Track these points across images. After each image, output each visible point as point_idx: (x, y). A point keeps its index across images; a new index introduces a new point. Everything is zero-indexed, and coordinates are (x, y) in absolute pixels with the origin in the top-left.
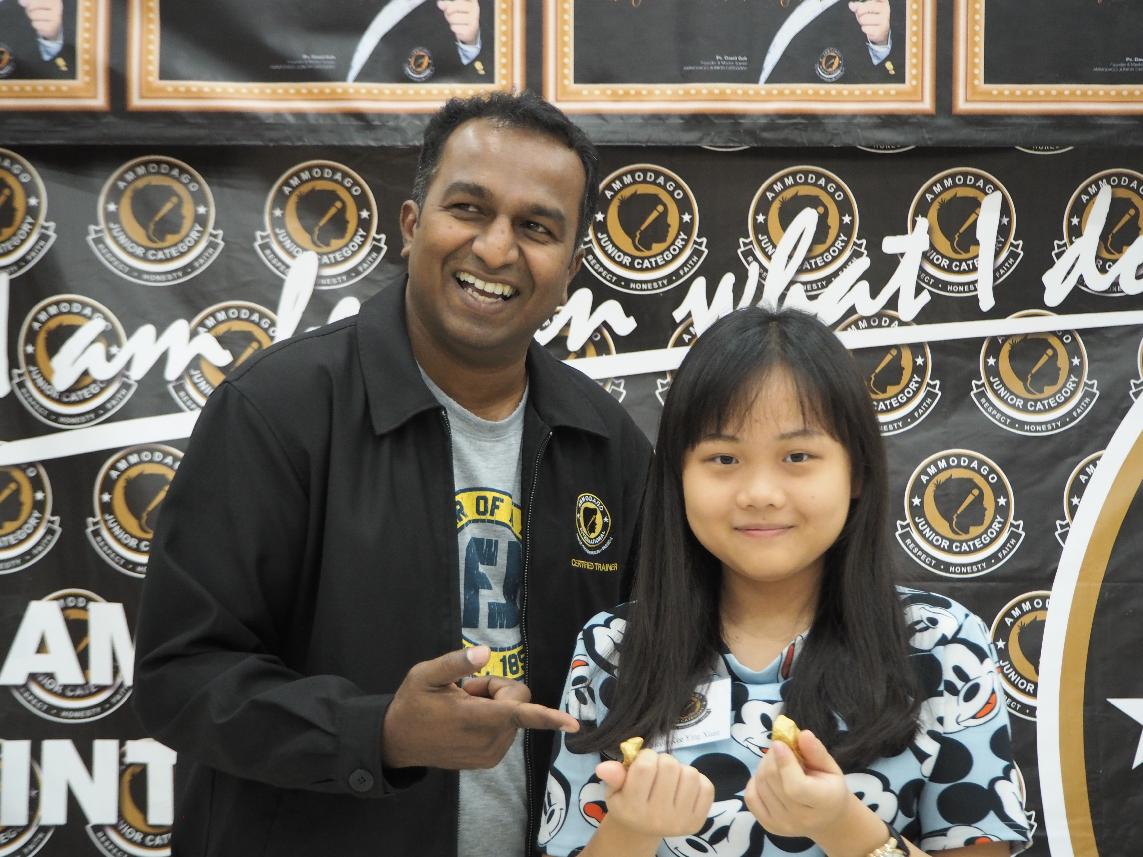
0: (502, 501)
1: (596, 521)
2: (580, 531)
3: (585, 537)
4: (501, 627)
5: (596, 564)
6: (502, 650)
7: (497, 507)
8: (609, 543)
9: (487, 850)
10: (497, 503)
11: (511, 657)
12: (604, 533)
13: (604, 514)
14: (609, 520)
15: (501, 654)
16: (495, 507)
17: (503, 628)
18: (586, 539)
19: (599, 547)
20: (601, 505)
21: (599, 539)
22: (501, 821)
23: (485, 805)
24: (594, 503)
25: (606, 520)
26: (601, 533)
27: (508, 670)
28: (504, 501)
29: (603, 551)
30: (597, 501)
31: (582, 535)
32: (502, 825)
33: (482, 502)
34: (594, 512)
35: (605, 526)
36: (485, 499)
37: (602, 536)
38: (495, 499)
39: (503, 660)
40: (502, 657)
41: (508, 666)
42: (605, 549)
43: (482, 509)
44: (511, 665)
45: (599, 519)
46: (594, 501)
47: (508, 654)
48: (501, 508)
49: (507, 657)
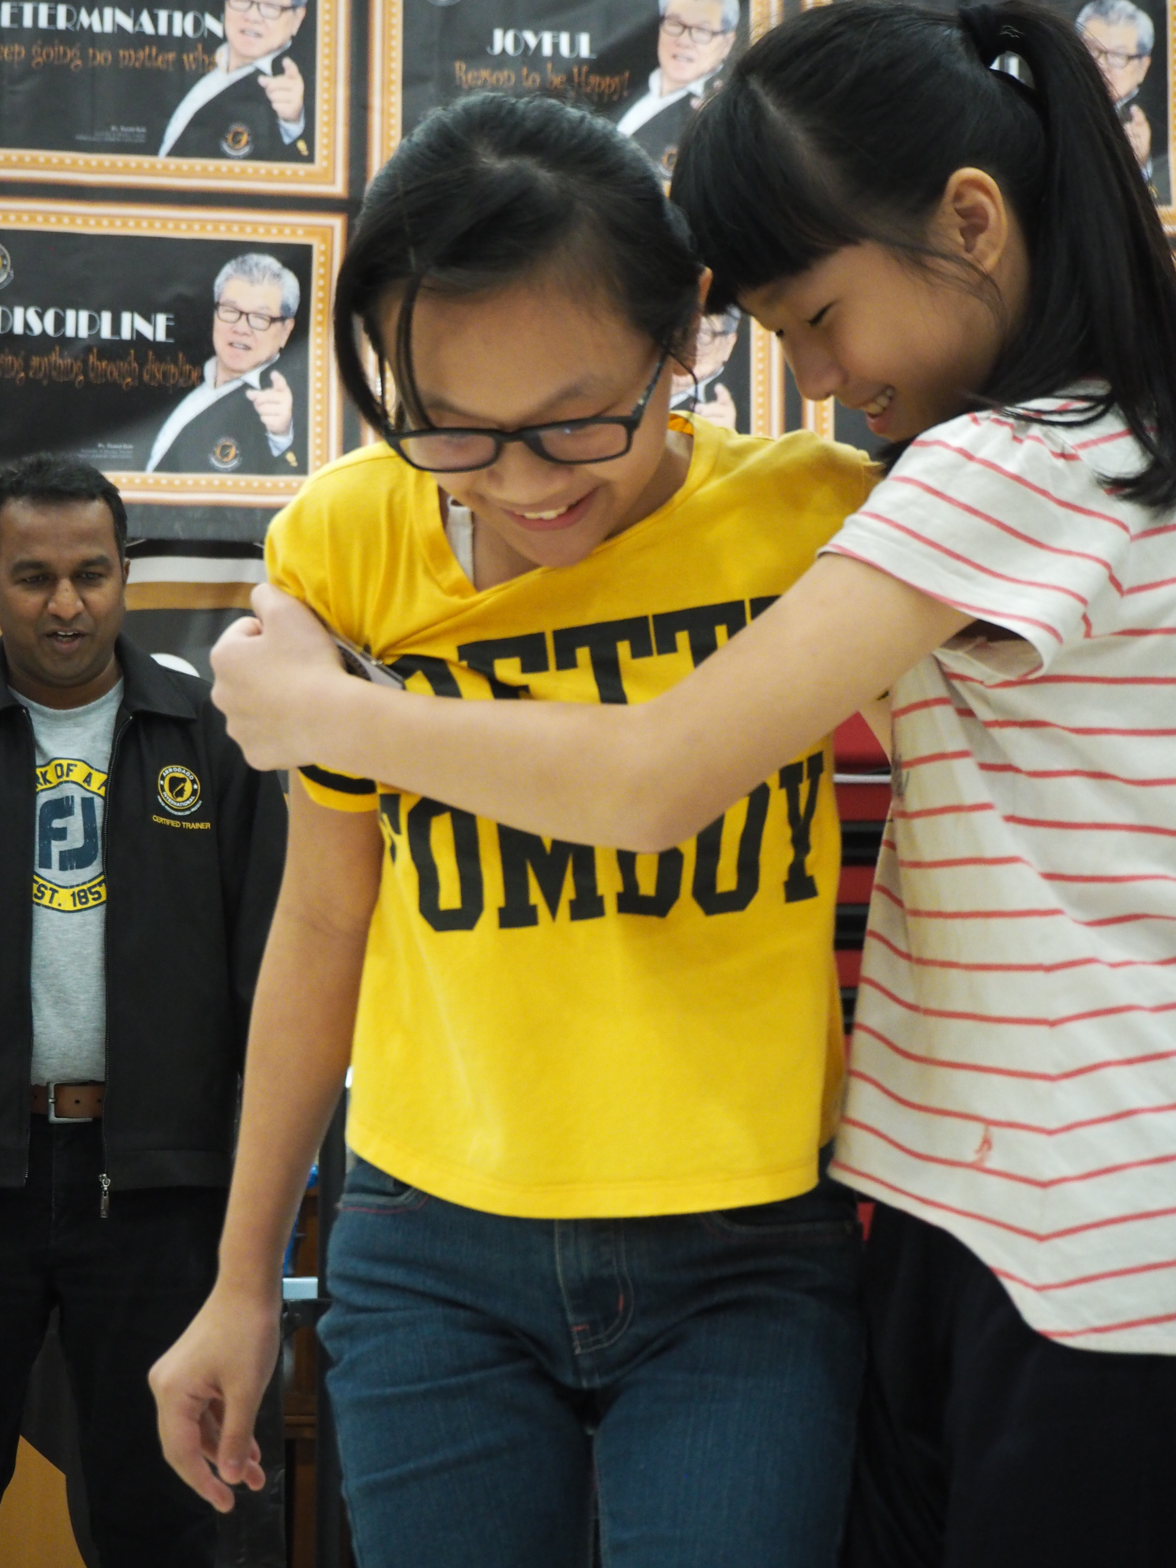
0: (76, 766)
1: (186, 788)
2: (163, 795)
3: (170, 800)
4: (72, 868)
5: (184, 823)
6: (72, 887)
7: (71, 770)
8: (198, 806)
9: (65, 1054)
10: (71, 768)
11: (79, 892)
12: (193, 798)
13: (193, 782)
14: (198, 787)
15: (71, 891)
16: (69, 770)
17: (73, 869)
18: (170, 801)
19: (189, 809)
20: (191, 775)
21: (188, 802)
22: (72, 1027)
23: (57, 1013)
24: (183, 773)
25: (195, 787)
26: (190, 797)
27: (77, 901)
28: (78, 766)
29: (192, 813)
30: (186, 771)
31: (166, 798)
32: (73, 1031)
33: (59, 768)
34: (183, 780)
35: (194, 792)
36: (61, 765)
37: (191, 800)
38: (69, 765)
39: (73, 895)
40: (72, 893)
41: (77, 899)
42: (195, 811)
43: (59, 773)
44: (80, 898)
45: (188, 787)
46: (184, 771)
47: (76, 890)
48: (74, 771)
49: (76, 892)
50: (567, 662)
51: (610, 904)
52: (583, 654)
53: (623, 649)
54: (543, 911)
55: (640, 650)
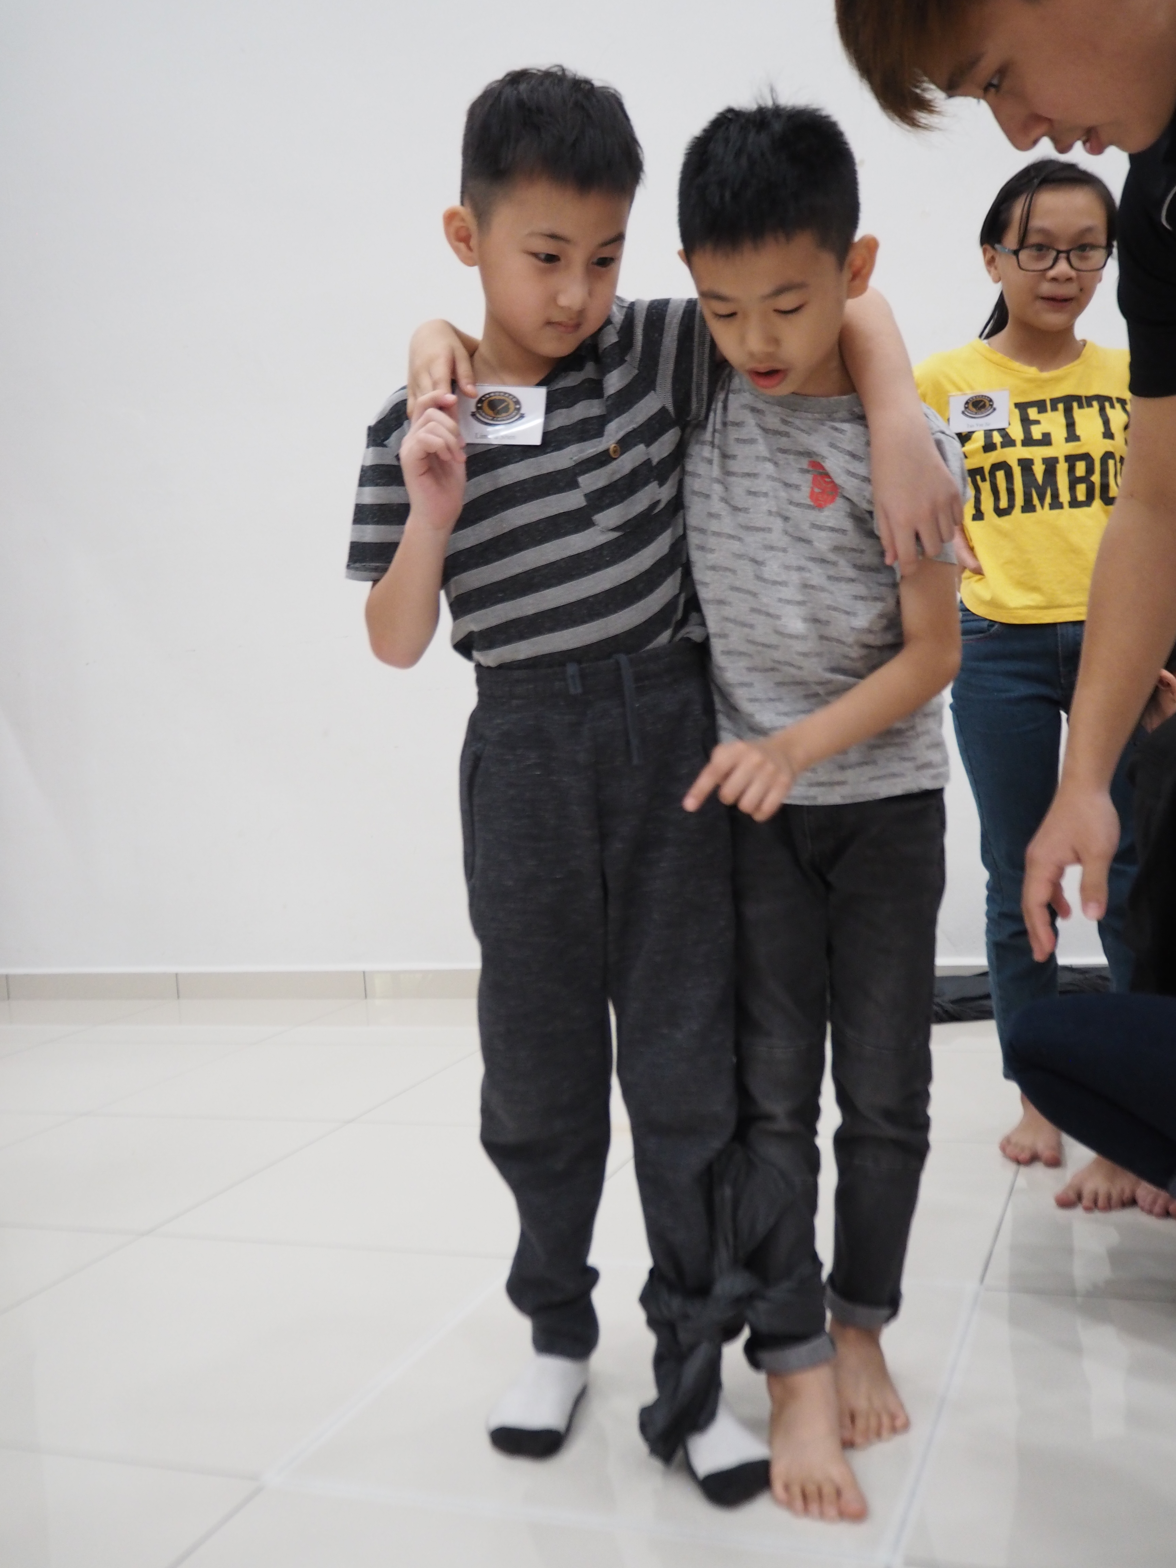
50: (1054, 408)
51: (1066, 505)
52: (1061, 406)
53: (1075, 405)
54: (1038, 506)
55: (1081, 406)
